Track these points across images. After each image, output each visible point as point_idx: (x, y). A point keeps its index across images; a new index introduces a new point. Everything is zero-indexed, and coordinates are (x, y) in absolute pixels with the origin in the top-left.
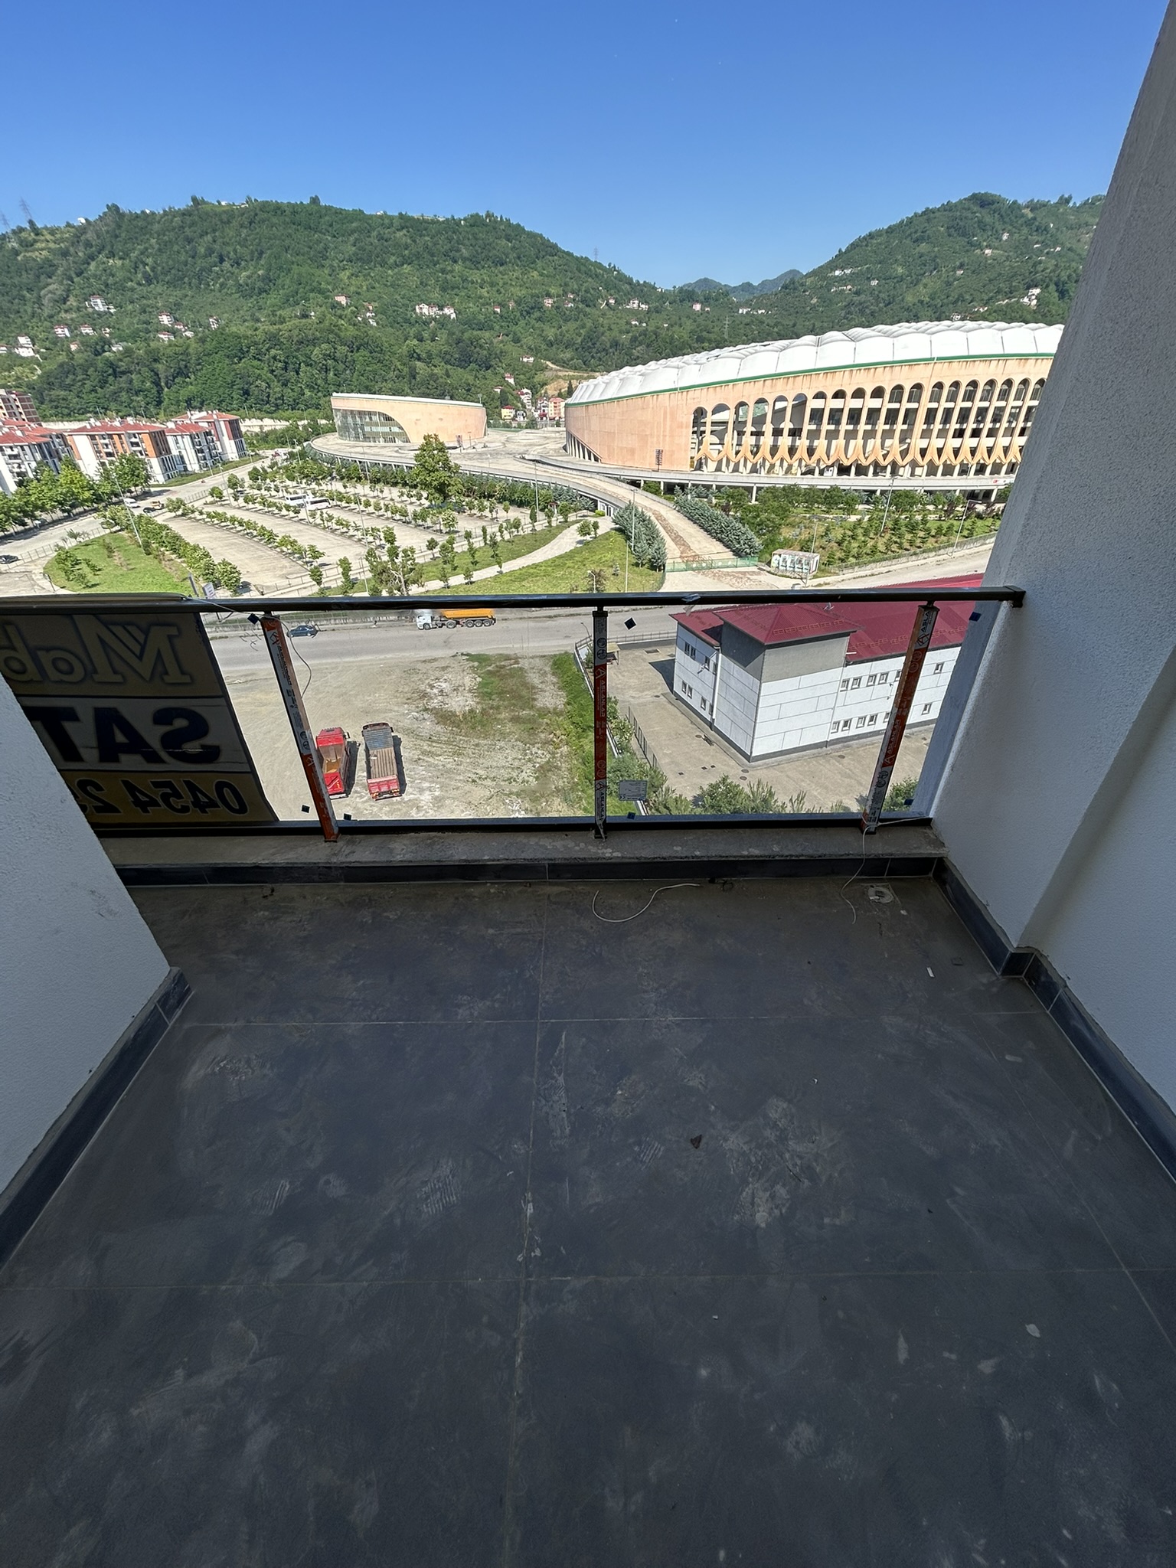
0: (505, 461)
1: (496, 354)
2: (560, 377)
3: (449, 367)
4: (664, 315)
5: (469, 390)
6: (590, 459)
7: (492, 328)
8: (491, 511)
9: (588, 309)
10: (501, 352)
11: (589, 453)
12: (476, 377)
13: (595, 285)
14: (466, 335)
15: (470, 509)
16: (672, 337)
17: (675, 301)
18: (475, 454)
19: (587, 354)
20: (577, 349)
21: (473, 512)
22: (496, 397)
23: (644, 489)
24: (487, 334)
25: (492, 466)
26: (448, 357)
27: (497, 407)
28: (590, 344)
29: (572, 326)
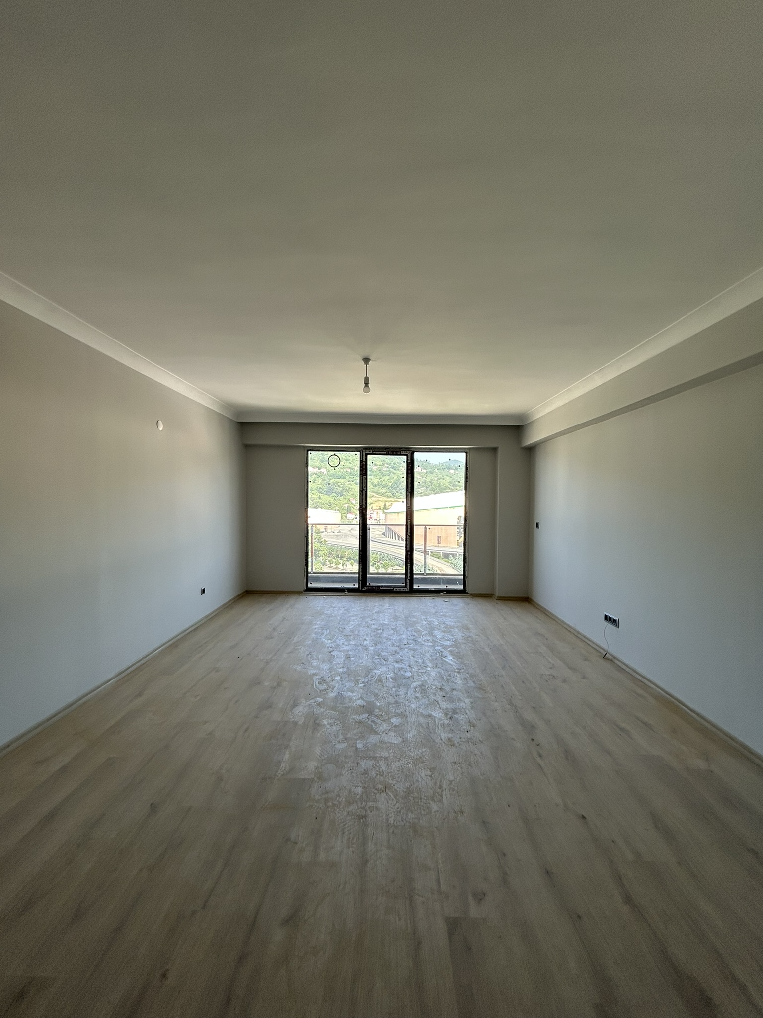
0: (351, 539)
1: (346, 489)
2: (380, 500)
3: (321, 494)
4: (434, 474)
5: (330, 505)
6: (399, 540)
7: (345, 478)
8: (343, 565)
9: (395, 471)
10: (349, 489)
11: (399, 537)
12: (335, 499)
13: (399, 462)
14: (332, 481)
15: (331, 564)
16: (439, 484)
17: (440, 469)
18: (334, 535)
19: (394, 490)
20: (389, 488)
21: (332, 565)
22: (345, 509)
23: (431, 556)
24: (342, 481)
25: (344, 542)
26: (321, 490)
27: (345, 514)
28: (396, 486)
29: (387, 478)
